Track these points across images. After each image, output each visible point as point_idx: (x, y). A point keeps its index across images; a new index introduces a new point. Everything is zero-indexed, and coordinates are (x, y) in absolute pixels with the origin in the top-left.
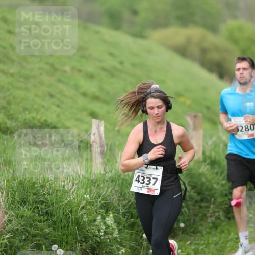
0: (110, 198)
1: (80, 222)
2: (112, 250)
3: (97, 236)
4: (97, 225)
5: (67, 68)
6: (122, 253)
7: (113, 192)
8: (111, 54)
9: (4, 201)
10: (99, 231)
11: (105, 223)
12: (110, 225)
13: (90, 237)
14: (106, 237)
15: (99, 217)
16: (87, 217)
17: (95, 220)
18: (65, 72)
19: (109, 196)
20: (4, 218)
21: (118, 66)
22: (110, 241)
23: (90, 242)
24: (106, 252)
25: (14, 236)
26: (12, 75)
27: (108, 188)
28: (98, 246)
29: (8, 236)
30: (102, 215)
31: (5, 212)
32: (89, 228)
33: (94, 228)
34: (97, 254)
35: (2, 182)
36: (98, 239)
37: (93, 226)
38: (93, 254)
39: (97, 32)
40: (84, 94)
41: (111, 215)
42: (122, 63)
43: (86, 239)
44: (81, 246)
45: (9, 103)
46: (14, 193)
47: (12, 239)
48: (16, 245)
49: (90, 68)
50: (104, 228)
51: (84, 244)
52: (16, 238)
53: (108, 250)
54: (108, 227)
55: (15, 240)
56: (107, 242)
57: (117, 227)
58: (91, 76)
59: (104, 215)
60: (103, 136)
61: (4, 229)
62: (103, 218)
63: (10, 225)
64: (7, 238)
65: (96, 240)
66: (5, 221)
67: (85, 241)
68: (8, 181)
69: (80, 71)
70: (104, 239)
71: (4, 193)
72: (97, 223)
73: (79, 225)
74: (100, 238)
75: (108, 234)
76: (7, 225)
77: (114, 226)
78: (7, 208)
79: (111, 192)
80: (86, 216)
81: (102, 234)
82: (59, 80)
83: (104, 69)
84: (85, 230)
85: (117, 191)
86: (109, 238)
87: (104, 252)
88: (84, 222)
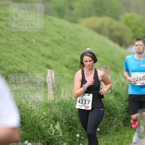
0: (58, 114)
3: (50, 136)
4: (50, 130)
5: (34, 40)
7: (59, 110)
8: (58, 32)
10: (51, 133)
14: (55, 136)
15: (52, 125)
18: (32, 42)
21: (62, 39)
27: (57, 108)
28: (51, 141)
30: (53, 124)
37: (48, 130)
40: (43, 55)
42: (64, 37)
49: (46, 40)
50: (54, 131)
54: (56, 130)
57: (62, 130)
58: (47, 45)
69: (40, 42)
70: (54, 137)
73: (40, 130)
74: (52, 137)
77: (60, 130)
80: (44, 124)
81: (53, 134)
82: (29, 47)
83: (54, 41)
84: (43, 133)
85: (61, 110)
86: (57, 137)
88: (43, 128)
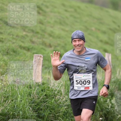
1: (99, 102)
2: (114, 115)
6: (119, 117)
9: (64, 91)
11: (111, 103)
12: (113, 104)
13: (104, 109)
16: (103, 99)
17: (106, 101)
19: (113, 90)
20: (63, 99)
22: (113, 111)
23: (104, 111)
24: (111, 116)
25: (68, 108)
26: (67, 31)
29: (65, 107)
31: (64, 96)
32: (104, 105)
33: (106, 105)
34: (107, 117)
35: (63, 82)
36: (108, 110)
38: (105, 117)
39: (107, 12)
41: (114, 99)
43: (102, 110)
44: (100, 113)
45: (66, 44)
46: (68, 87)
47: (67, 109)
48: (69, 112)
51: (101, 112)
52: (69, 109)
53: (112, 115)
55: (68, 110)
56: (112, 111)
59: (111, 98)
60: (110, 61)
61: (63, 104)
62: (110, 100)
63: (66, 103)
64: (65, 109)
65: (107, 111)
66: (64, 100)
67: (101, 111)
68: (65, 81)
71: (64, 87)
72: (107, 102)
75: (112, 108)
76: (65, 102)
78: (65, 94)
79: (114, 88)
87: (110, 116)
